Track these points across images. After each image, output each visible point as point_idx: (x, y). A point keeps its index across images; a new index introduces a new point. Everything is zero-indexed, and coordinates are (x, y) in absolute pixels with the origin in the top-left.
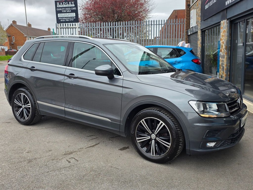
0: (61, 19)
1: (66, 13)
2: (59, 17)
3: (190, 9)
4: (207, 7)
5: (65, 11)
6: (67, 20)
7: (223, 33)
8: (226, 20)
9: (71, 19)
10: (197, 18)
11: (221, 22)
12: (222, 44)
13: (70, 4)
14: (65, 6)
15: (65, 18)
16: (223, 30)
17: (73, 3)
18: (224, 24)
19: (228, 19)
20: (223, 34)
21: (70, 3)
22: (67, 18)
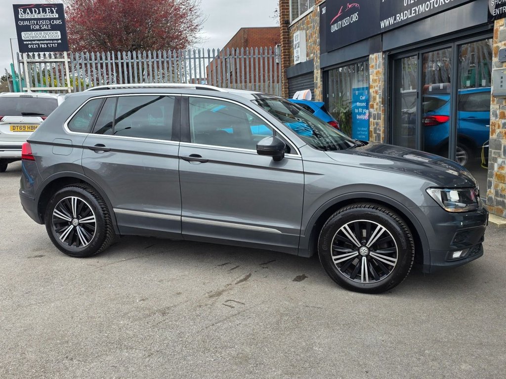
0: (30, 42)
1: (40, 30)
2: (23, 38)
3: (289, 29)
4: (334, 28)
5: (38, 27)
6: (43, 45)
7: (375, 75)
8: (381, 54)
9: (51, 43)
10: (307, 46)
11: (370, 56)
12: (375, 95)
13: (49, 12)
14: (36, 16)
15: (38, 42)
16: (375, 71)
17: (55, 11)
18: (376, 59)
19: (384, 52)
20: (376, 78)
21: (47, 11)
22: (42, 42)
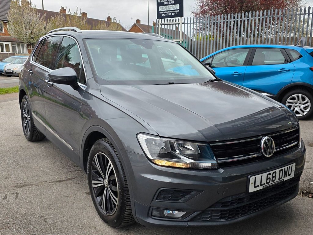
0: (163, 13)
1: (169, 5)
2: (160, 10)
5: (167, 3)
6: (169, 14)
9: (174, 12)
15: (167, 12)
